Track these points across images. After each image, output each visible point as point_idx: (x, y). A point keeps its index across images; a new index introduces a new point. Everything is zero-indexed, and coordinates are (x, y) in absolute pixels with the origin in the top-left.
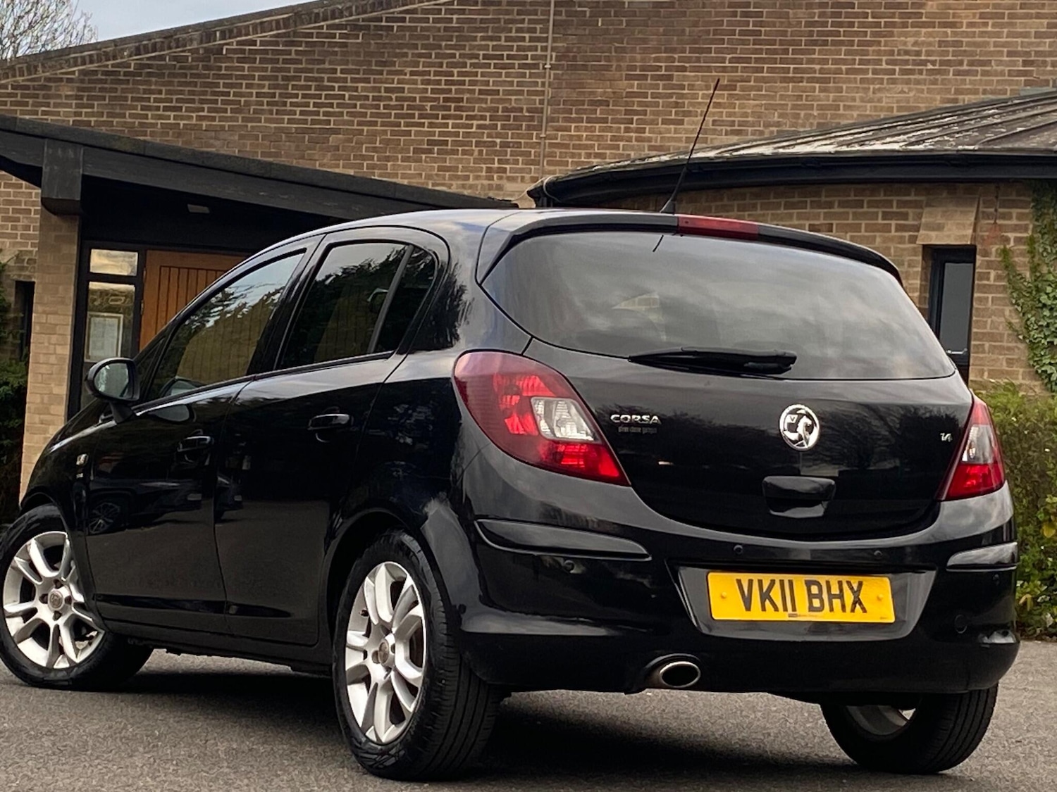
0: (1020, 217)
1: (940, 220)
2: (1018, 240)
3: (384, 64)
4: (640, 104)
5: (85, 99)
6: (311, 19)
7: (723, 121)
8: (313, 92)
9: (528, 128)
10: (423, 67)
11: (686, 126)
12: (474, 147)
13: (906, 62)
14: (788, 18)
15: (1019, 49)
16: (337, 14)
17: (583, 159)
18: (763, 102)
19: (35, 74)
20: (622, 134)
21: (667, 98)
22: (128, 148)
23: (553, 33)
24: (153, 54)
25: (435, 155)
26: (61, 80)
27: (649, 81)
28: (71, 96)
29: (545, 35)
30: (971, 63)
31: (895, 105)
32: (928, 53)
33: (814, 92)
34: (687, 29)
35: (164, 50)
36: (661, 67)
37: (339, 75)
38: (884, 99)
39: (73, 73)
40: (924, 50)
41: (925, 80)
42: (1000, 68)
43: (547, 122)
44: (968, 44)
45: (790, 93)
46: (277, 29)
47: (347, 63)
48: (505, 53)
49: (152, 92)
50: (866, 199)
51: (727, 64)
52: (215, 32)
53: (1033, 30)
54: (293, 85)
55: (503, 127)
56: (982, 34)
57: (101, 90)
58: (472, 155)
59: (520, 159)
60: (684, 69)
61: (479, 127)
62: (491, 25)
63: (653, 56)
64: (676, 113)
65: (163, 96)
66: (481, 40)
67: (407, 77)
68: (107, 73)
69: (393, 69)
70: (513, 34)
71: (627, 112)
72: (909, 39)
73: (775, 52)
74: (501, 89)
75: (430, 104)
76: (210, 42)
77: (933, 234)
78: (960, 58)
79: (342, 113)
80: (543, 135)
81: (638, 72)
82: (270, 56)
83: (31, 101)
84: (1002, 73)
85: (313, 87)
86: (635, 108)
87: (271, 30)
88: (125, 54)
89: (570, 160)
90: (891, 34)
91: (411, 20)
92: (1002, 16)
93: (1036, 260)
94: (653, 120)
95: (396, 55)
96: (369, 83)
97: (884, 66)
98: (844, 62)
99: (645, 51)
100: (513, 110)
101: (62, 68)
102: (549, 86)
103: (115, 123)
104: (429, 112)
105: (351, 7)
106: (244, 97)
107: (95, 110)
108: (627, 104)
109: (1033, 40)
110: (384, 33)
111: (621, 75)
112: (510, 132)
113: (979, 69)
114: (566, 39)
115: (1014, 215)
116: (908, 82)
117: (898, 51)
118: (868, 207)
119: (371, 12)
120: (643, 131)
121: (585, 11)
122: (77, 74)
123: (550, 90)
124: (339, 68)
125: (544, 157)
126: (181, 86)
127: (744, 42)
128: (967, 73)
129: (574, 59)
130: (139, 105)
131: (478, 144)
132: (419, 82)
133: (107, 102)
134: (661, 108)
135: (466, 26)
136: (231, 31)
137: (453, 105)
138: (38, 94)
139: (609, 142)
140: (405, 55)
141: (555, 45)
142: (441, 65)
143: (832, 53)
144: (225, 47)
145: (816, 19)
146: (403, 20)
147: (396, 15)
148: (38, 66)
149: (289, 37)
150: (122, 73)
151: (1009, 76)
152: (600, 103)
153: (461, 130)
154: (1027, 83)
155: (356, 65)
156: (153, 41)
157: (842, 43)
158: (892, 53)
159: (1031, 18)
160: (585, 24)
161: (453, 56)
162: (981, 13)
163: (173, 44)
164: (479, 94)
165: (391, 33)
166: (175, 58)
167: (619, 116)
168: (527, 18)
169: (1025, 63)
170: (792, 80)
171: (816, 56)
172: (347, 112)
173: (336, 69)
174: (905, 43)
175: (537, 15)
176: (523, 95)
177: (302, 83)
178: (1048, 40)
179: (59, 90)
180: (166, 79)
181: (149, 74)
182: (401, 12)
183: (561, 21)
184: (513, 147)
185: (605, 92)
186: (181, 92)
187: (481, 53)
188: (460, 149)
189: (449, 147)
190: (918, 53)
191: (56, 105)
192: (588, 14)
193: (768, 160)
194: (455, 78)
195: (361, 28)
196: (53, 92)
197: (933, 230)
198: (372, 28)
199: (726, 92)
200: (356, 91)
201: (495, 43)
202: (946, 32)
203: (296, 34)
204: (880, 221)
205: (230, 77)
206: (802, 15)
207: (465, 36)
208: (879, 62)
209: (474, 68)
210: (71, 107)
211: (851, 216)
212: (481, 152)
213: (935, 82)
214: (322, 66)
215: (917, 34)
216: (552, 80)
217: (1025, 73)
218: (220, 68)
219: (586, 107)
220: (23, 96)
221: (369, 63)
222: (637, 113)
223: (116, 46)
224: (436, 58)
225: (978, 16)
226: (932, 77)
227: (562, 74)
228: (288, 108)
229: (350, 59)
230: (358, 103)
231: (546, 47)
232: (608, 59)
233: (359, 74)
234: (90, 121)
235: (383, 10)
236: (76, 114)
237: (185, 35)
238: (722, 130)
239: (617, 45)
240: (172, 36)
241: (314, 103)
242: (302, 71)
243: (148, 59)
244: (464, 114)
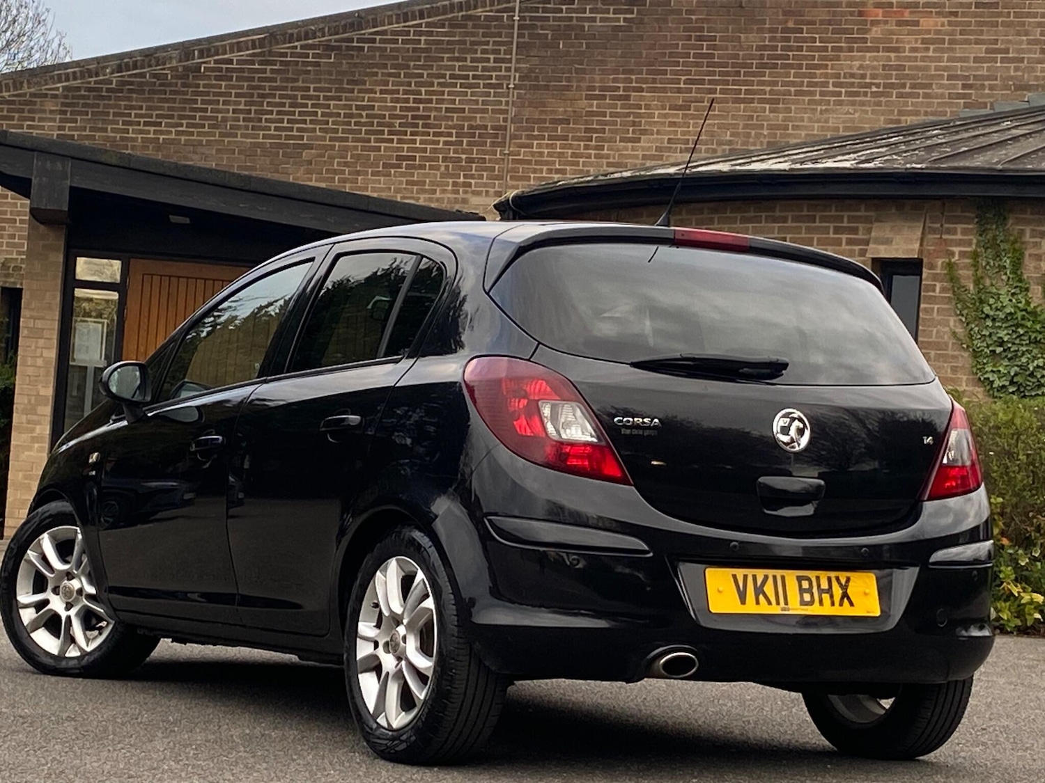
0: (964, 232)
1: (888, 235)
2: (962, 254)
3: (355, 82)
4: (599, 123)
5: (69, 114)
6: (285, 39)
7: (678, 139)
8: (287, 109)
9: (493, 144)
10: (392, 86)
11: (642, 144)
12: (440, 163)
13: (852, 85)
14: (740, 42)
15: (959, 73)
16: (310, 35)
17: (544, 175)
18: (716, 122)
19: (21, 89)
20: (582, 151)
21: (626, 117)
22: (114, 161)
23: (517, 54)
24: (134, 72)
25: (404, 170)
26: (46, 96)
27: (607, 101)
28: (57, 110)
29: (508, 57)
30: (913, 86)
31: (841, 126)
32: (873, 76)
33: (765, 112)
34: (644, 52)
35: (144, 68)
36: (619, 87)
37: (312, 93)
38: (831, 120)
39: (57, 89)
40: (868, 73)
41: (870, 101)
42: (940, 91)
43: (510, 139)
44: (911, 68)
45: (741, 113)
46: (253, 49)
47: (319, 81)
48: (471, 73)
49: (132, 108)
50: (818, 215)
51: (682, 86)
52: (194, 50)
53: (972, 55)
54: (268, 103)
55: (469, 144)
56: (923, 59)
57: (85, 105)
58: (438, 170)
59: (485, 174)
60: (641, 90)
61: (446, 143)
62: (457, 46)
63: (612, 77)
64: (634, 132)
65: (143, 112)
66: (448, 61)
67: (378, 95)
68: (90, 90)
69: (364, 87)
70: (479, 55)
71: (587, 130)
72: (854, 63)
73: (727, 74)
74: (467, 107)
75: (398, 121)
76: (188, 60)
77: (882, 247)
78: (902, 81)
79: (315, 129)
80: (507, 152)
81: (597, 93)
82: (246, 74)
83: (16, 115)
84: (942, 96)
85: (287, 105)
86: (595, 126)
87: (248, 50)
88: (108, 71)
89: (532, 176)
90: (838, 58)
91: (382, 41)
92: (943, 41)
93: (979, 272)
94: (611, 138)
95: (367, 75)
96: (341, 100)
97: (831, 88)
98: (793, 84)
99: (603, 72)
100: (478, 127)
101: (46, 84)
102: (513, 105)
103: (97, 137)
104: (398, 128)
105: (323, 28)
106: (221, 113)
107: (78, 124)
108: (587, 122)
109: (972, 64)
110: (355, 53)
111: (582, 95)
112: (475, 149)
113: (921, 91)
114: (528, 61)
115: (959, 231)
116: (853, 103)
117: (844, 74)
118: (820, 222)
119: (343, 33)
120: (602, 148)
121: (547, 34)
122: (61, 89)
123: (514, 109)
124: (312, 86)
125: (507, 172)
126: (160, 102)
127: (697, 65)
128: (909, 95)
129: (537, 79)
130: (120, 120)
131: (445, 159)
132: (389, 100)
133: (90, 116)
134: (618, 127)
135: (433, 47)
136: (209, 50)
137: (421, 122)
138: (23, 109)
139: (570, 159)
140: (376, 74)
141: (518, 65)
142: (409, 84)
143: (779, 75)
144: (203, 66)
145: (767, 43)
146: (374, 41)
147: (366, 36)
148: (23, 82)
149: (264, 56)
150: (104, 89)
151: (949, 98)
152: (561, 121)
153: (429, 147)
154: (966, 106)
155: (329, 84)
156: (134, 59)
157: (791, 66)
158: (838, 75)
159: (970, 44)
160: (547, 46)
161: (421, 76)
162: (923, 39)
163: (153, 62)
164: (446, 112)
165: (362, 53)
166: (154, 76)
167: (578, 134)
168: (492, 40)
169: (964, 86)
170: (743, 101)
171: (766, 78)
172: (320, 128)
173: (309, 87)
174: (851, 67)
175: (501, 37)
176: (488, 113)
177: (277, 100)
178: (985, 65)
179: (43, 106)
180: (147, 96)
181: (130, 91)
182: (371, 34)
183: (524, 42)
184: (478, 162)
185: (566, 111)
186: (161, 108)
187: (448, 73)
188: (427, 164)
189: (417, 162)
190: (863, 76)
191: (40, 120)
192: (549, 37)
193: (727, 176)
194: (423, 97)
195: (333, 48)
196: (38, 107)
197: (882, 243)
198: (344, 48)
199: (681, 112)
200: (329, 108)
201: (460, 64)
202: (889, 57)
203: (271, 53)
204: (832, 235)
205: (208, 94)
206: (753, 39)
207: (433, 57)
208: (825, 84)
209: (442, 87)
210: (55, 121)
211: (803, 231)
212: (447, 167)
213: (879, 104)
214: (296, 84)
215: (863, 59)
216: (515, 99)
217: (964, 96)
218: (198, 86)
219: (547, 125)
220: (9, 110)
221: (341, 82)
222: (596, 131)
223: (98, 63)
224: (404, 77)
225: (920, 41)
226: (876, 99)
227: (525, 94)
228: (264, 124)
229: (322, 77)
230: (331, 120)
231: (510, 68)
232: (568, 79)
233: (331, 92)
234: (74, 135)
235: (354, 31)
236: (60, 128)
237: (165, 54)
238: (677, 148)
239: (577, 66)
240: (151, 55)
241: (288, 119)
242: (276, 88)
243: (130, 76)
244: (431, 131)
